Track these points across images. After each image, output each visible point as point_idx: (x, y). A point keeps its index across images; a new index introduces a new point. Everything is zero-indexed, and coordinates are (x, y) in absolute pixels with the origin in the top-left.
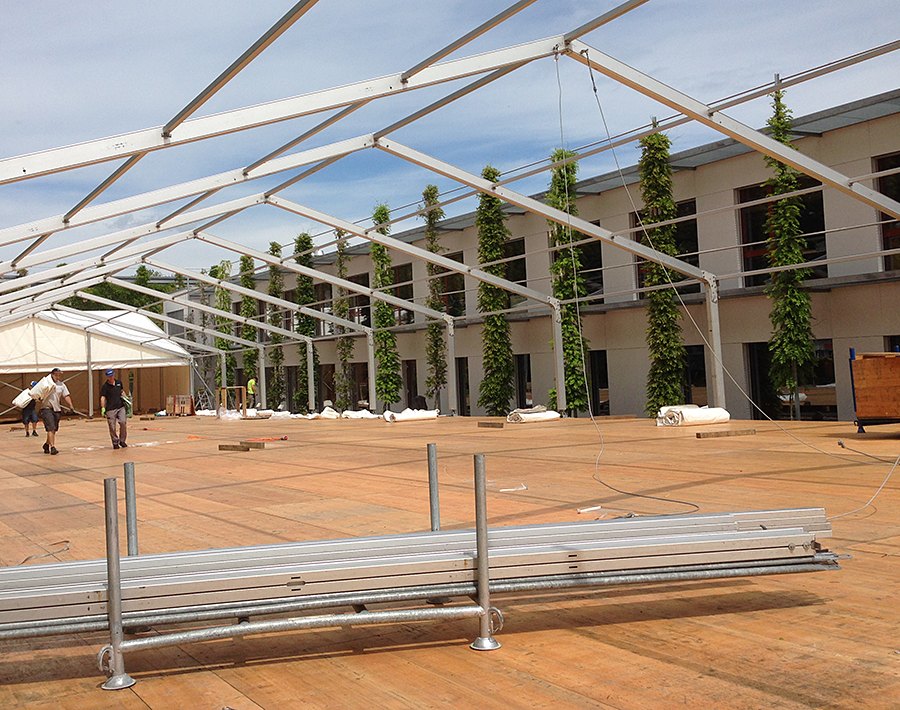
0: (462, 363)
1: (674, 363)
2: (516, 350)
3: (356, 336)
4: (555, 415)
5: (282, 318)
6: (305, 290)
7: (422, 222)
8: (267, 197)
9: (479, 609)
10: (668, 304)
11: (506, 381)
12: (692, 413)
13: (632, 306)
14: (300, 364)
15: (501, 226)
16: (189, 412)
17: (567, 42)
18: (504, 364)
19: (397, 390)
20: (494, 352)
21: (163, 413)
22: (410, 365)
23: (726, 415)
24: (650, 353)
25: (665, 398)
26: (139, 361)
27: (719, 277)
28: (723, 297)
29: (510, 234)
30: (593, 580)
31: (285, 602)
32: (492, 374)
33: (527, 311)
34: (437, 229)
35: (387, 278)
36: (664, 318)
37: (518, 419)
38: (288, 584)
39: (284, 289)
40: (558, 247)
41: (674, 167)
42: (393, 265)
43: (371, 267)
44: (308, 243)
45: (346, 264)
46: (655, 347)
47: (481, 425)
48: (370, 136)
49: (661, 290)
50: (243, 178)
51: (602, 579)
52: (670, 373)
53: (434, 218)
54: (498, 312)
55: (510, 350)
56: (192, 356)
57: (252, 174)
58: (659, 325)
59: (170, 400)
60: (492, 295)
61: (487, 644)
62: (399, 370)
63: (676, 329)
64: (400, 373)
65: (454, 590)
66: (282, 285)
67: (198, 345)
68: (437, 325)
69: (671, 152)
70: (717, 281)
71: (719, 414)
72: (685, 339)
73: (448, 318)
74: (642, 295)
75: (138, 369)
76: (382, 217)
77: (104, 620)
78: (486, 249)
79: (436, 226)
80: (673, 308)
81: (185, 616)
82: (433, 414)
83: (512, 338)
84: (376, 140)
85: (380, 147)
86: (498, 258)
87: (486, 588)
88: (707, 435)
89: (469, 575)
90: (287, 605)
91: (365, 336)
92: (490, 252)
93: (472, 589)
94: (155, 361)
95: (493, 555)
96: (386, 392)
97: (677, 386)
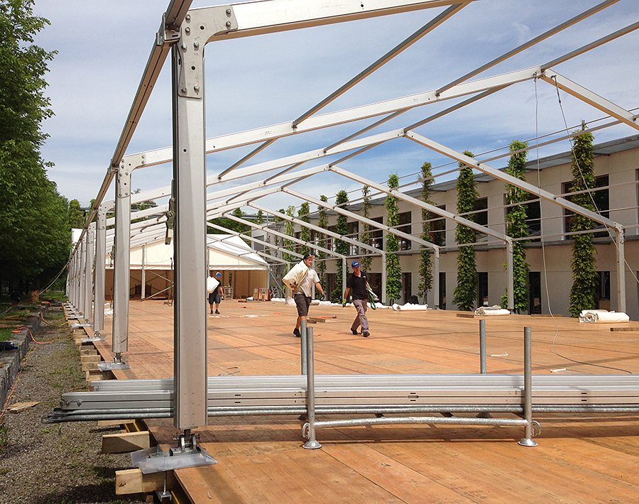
0: (442, 276)
1: (589, 282)
2: (479, 270)
3: (375, 256)
4: (506, 312)
5: (326, 242)
6: (342, 226)
7: (420, 186)
8: (330, 167)
9: (525, 421)
10: (587, 243)
11: (471, 289)
12: (604, 315)
13: (561, 244)
14: (337, 272)
15: (472, 190)
16: (267, 299)
17: (543, 71)
18: (471, 278)
19: (399, 291)
20: (465, 270)
21: (251, 298)
22: (408, 276)
23: (627, 318)
24: (573, 274)
25: (582, 305)
26: (237, 266)
27: (626, 227)
28: (628, 240)
29: (478, 195)
30: (596, 409)
31: (407, 407)
32: (463, 284)
33: (487, 244)
34: (430, 190)
35: (395, 221)
36: (584, 253)
37: (482, 313)
38: (409, 397)
39: (328, 225)
40: (512, 204)
41: (595, 154)
42: (400, 212)
43: (385, 214)
44: (345, 197)
45: (369, 210)
46: (577, 271)
47: (458, 315)
48: (402, 130)
49: (583, 234)
50: (323, 154)
51: (602, 409)
52: (586, 289)
53: (428, 183)
54: (469, 245)
55: (475, 269)
56: (269, 265)
57: (329, 152)
58: (580, 257)
59: (256, 291)
60: (465, 233)
61: (529, 442)
62: (400, 278)
63: (592, 260)
64: (401, 281)
65: (509, 409)
66: (327, 223)
67: (272, 257)
68: (427, 251)
69: (593, 143)
70: (624, 230)
71: (622, 317)
72: (598, 267)
73: (436, 247)
74: (567, 237)
75: (235, 271)
76: (394, 182)
77: (303, 409)
78: (462, 204)
79: (430, 188)
80: (590, 246)
81: (350, 410)
82: (424, 307)
83: (477, 262)
84: (405, 132)
85: (407, 137)
86: (470, 210)
87: (529, 409)
88: (618, 330)
89: (518, 400)
90: (408, 409)
91: (381, 256)
92: (465, 206)
93: (520, 409)
94: (247, 266)
95: (534, 389)
96: (392, 292)
97: (590, 297)
